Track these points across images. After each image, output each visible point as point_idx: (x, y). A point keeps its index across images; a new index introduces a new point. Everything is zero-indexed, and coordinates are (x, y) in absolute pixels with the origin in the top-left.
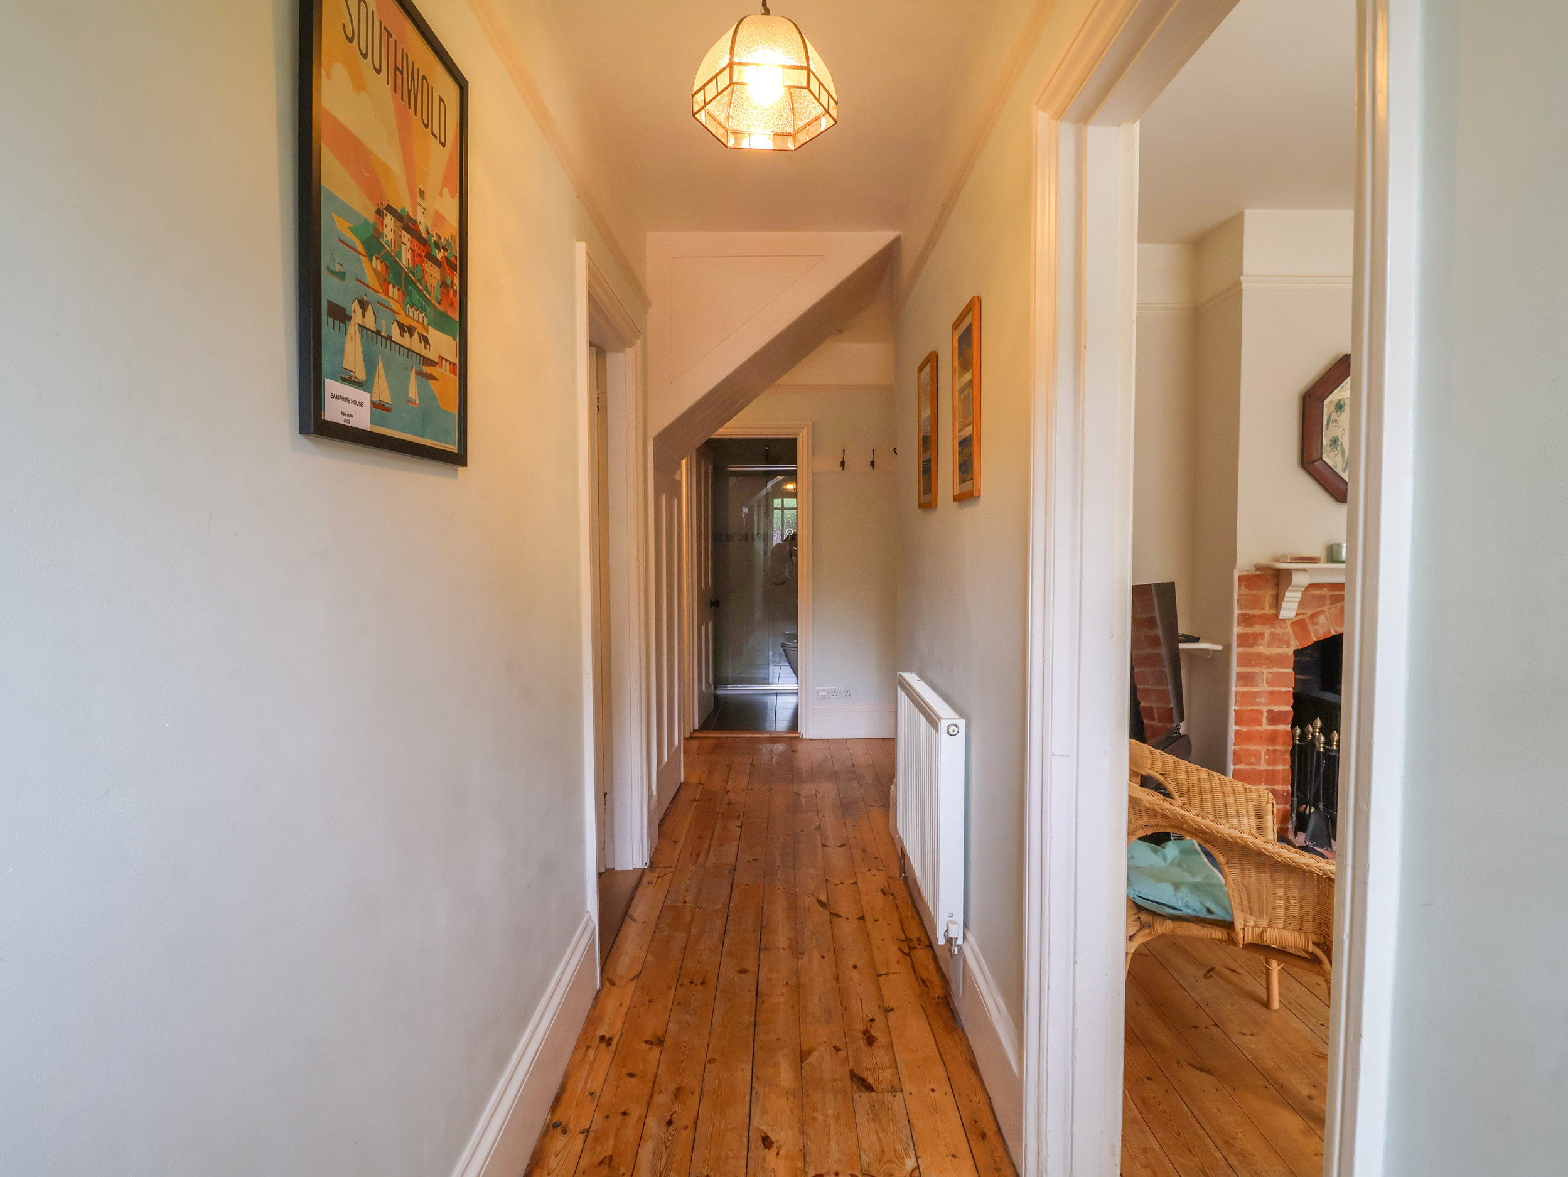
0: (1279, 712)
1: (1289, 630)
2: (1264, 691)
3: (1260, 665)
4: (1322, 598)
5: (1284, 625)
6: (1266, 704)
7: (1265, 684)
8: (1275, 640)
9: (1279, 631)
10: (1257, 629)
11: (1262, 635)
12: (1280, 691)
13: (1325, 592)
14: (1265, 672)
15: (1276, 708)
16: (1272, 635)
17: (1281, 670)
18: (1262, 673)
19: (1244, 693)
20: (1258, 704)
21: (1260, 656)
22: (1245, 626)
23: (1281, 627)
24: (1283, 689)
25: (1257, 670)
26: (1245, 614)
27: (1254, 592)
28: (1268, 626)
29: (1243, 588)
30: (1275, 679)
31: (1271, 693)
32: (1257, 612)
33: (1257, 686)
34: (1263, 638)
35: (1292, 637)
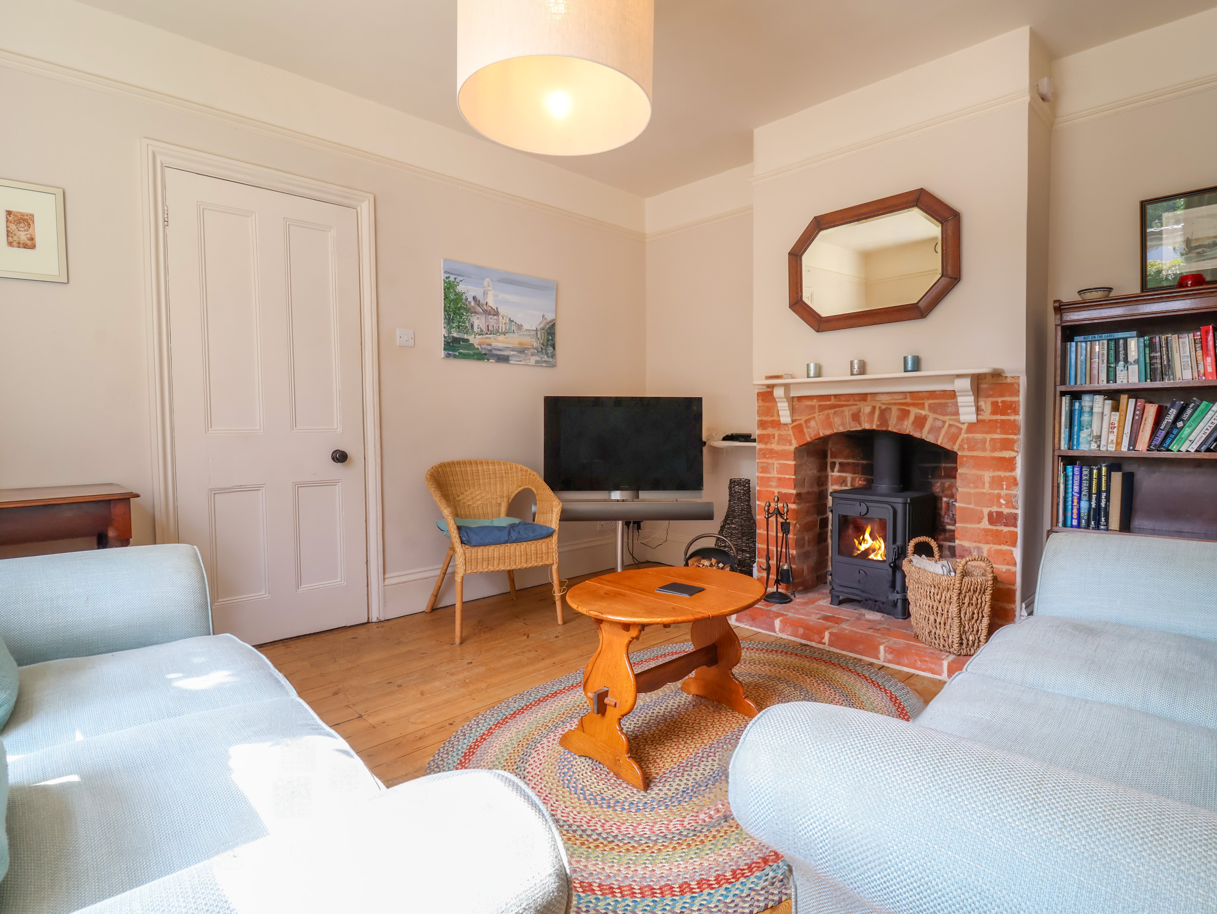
0: (785, 494)
1: (791, 432)
2: (774, 477)
3: (772, 458)
4: (813, 407)
5: (787, 428)
6: (777, 487)
7: (775, 472)
8: (783, 440)
9: (784, 433)
10: (770, 431)
11: (773, 436)
12: (785, 478)
13: (815, 402)
14: (776, 463)
15: (784, 491)
16: (780, 435)
17: (785, 462)
18: (774, 464)
19: (762, 478)
20: (771, 486)
21: (771, 451)
22: (763, 429)
23: (785, 430)
24: (787, 477)
25: (770, 461)
26: (762, 420)
27: (767, 404)
28: (776, 429)
29: (760, 401)
30: (782, 469)
31: (780, 479)
32: (769, 419)
33: (770, 473)
34: (774, 438)
35: (793, 438)
